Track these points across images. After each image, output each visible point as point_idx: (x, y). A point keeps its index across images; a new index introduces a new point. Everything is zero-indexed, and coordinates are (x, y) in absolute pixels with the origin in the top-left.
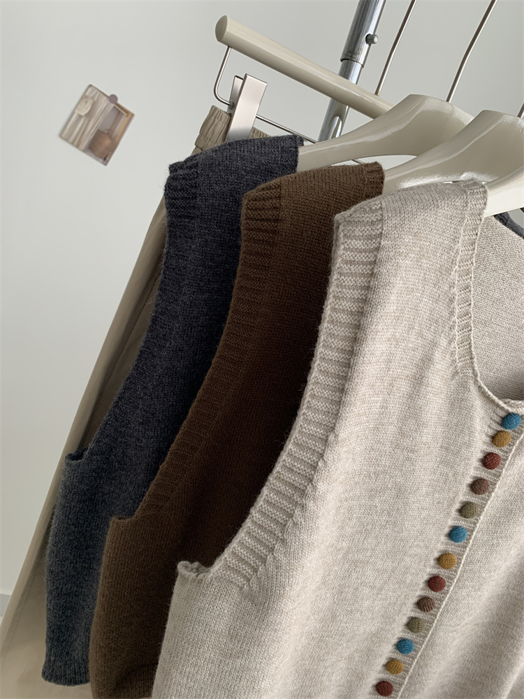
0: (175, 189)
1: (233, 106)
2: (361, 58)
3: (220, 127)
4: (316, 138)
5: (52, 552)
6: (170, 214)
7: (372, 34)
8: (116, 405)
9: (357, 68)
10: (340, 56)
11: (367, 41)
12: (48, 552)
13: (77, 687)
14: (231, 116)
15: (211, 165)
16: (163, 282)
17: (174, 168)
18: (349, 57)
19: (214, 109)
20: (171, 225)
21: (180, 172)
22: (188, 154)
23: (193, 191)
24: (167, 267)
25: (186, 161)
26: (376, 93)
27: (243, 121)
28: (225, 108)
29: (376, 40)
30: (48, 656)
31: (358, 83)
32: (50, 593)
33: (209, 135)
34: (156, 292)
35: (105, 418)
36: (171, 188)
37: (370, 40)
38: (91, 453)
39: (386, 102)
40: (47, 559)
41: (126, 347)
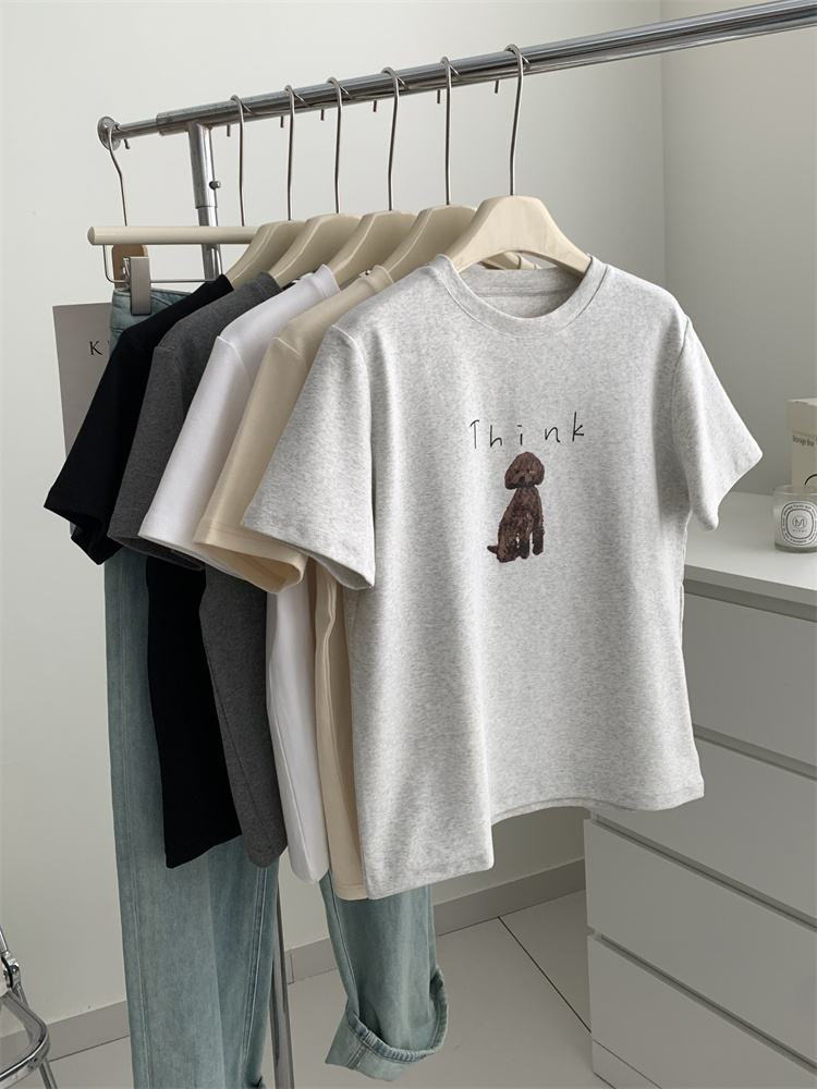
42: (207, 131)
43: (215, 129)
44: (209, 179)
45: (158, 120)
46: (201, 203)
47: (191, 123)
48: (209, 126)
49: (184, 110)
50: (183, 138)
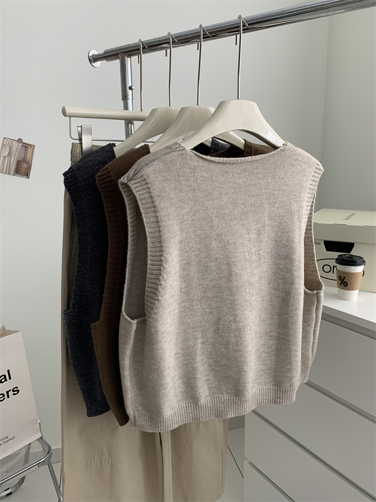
0: (69, 183)
1: (80, 140)
2: (131, 98)
3: (78, 150)
4: (124, 139)
5: (72, 356)
6: (70, 193)
7: (130, 85)
8: (77, 280)
9: (130, 102)
10: (121, 99)
11: (130, 89)
12: (70, 357)
13: (104, 414)
14: (81, 144)
15: (79, 168)
16: (77, 222)
17: (65, 174)
18: (125, 97)
19: (73, 144)
20: (72, 198)
21: (68, 175)
22: (69, 166)
23: (76, 181)
24: (77, 215)
25: (69, 170)
26: (141, 110)
27: (87, 143)
28: (78, 142)
29: (133, 88)
30: (87, 406)
31: (133, 110)
32: (78, 376)
33: (75, 155)
34: (76, 227)
35: (74, 288)
36: (66, 183)
37: (131, 88)
38: (73, 305)
39: (146, 113)
40: (71, 361)
41: (72, 258)
42: (129, 59)
43: (132, 58)
45: (104, 53)
47: (121, 54)
48: (130, 56)
49: (119, 47)
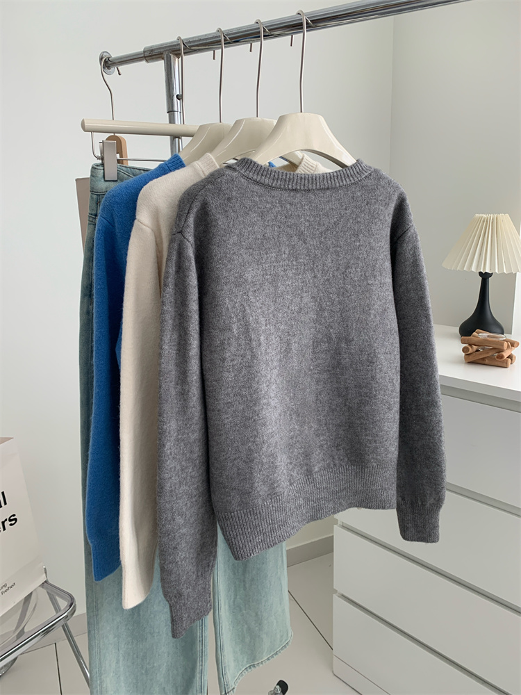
7: (178, 93)
11: (178, 99)
37: (180, 97)
42: (177, 59)
44: (177, 91)
45: (144, 52)
46: (171, 110)
47: (167, 54)
49: (161, 45)
50: (160, 65)
